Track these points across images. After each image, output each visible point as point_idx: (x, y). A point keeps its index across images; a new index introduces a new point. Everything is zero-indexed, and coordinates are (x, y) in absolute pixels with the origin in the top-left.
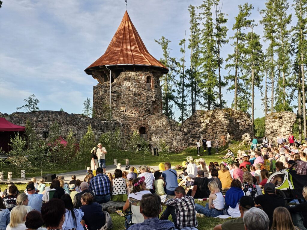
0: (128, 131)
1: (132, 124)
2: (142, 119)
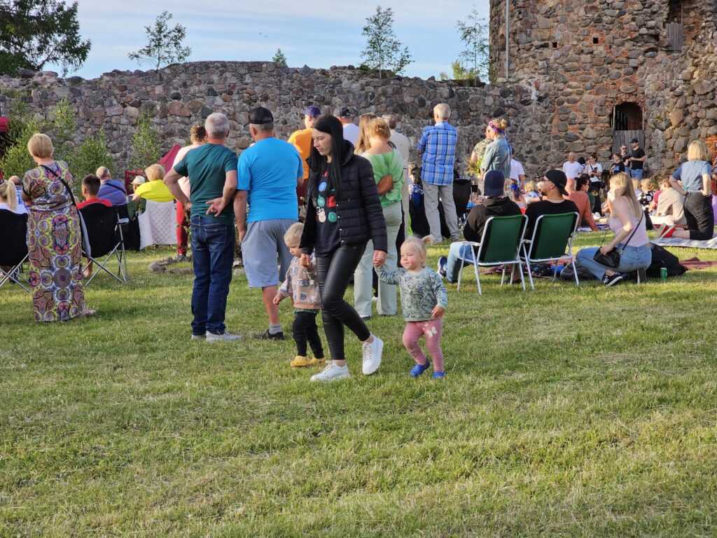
0: (566, 119)
1: (581, 93)
2: (622, 72)
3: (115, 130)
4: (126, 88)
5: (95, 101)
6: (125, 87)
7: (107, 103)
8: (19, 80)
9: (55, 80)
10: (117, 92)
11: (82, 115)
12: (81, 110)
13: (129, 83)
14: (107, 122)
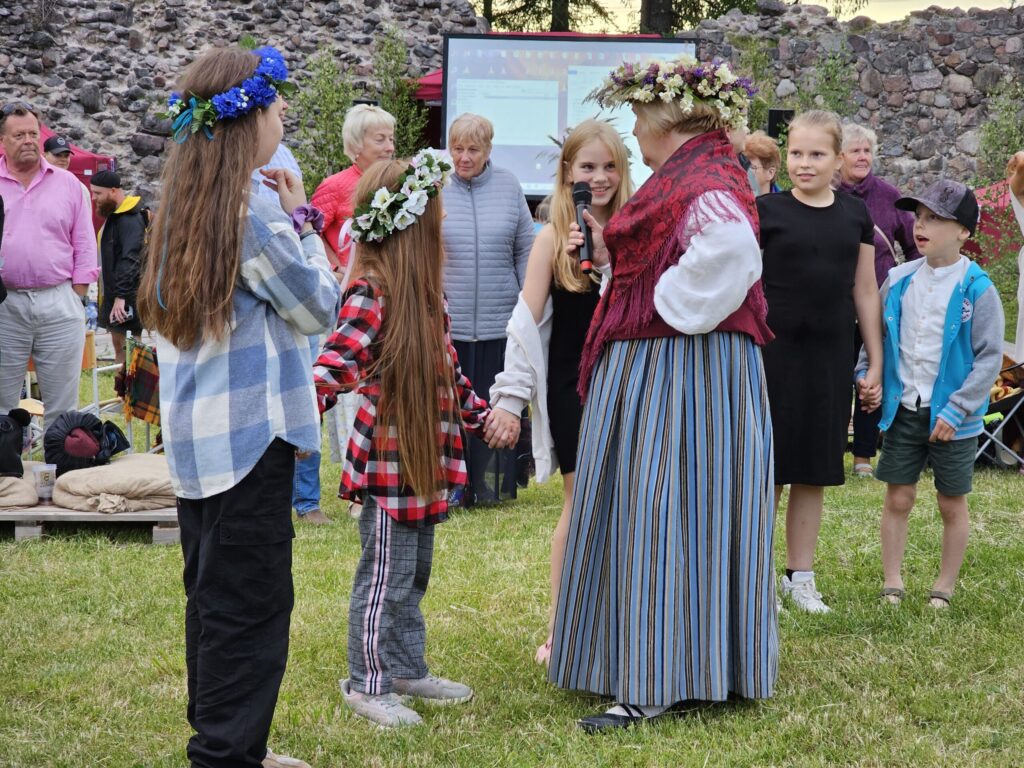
3: (924, 116)
4: (950, 39)
5: (892, 61)
6: (951, 36)
7: (913, 66)
8: (759, 18)
9: (823, 22)
10: (934, 45)
11: (866, 86)
12: (864, 76)
13: (958, 30)
14: (910, 101)
